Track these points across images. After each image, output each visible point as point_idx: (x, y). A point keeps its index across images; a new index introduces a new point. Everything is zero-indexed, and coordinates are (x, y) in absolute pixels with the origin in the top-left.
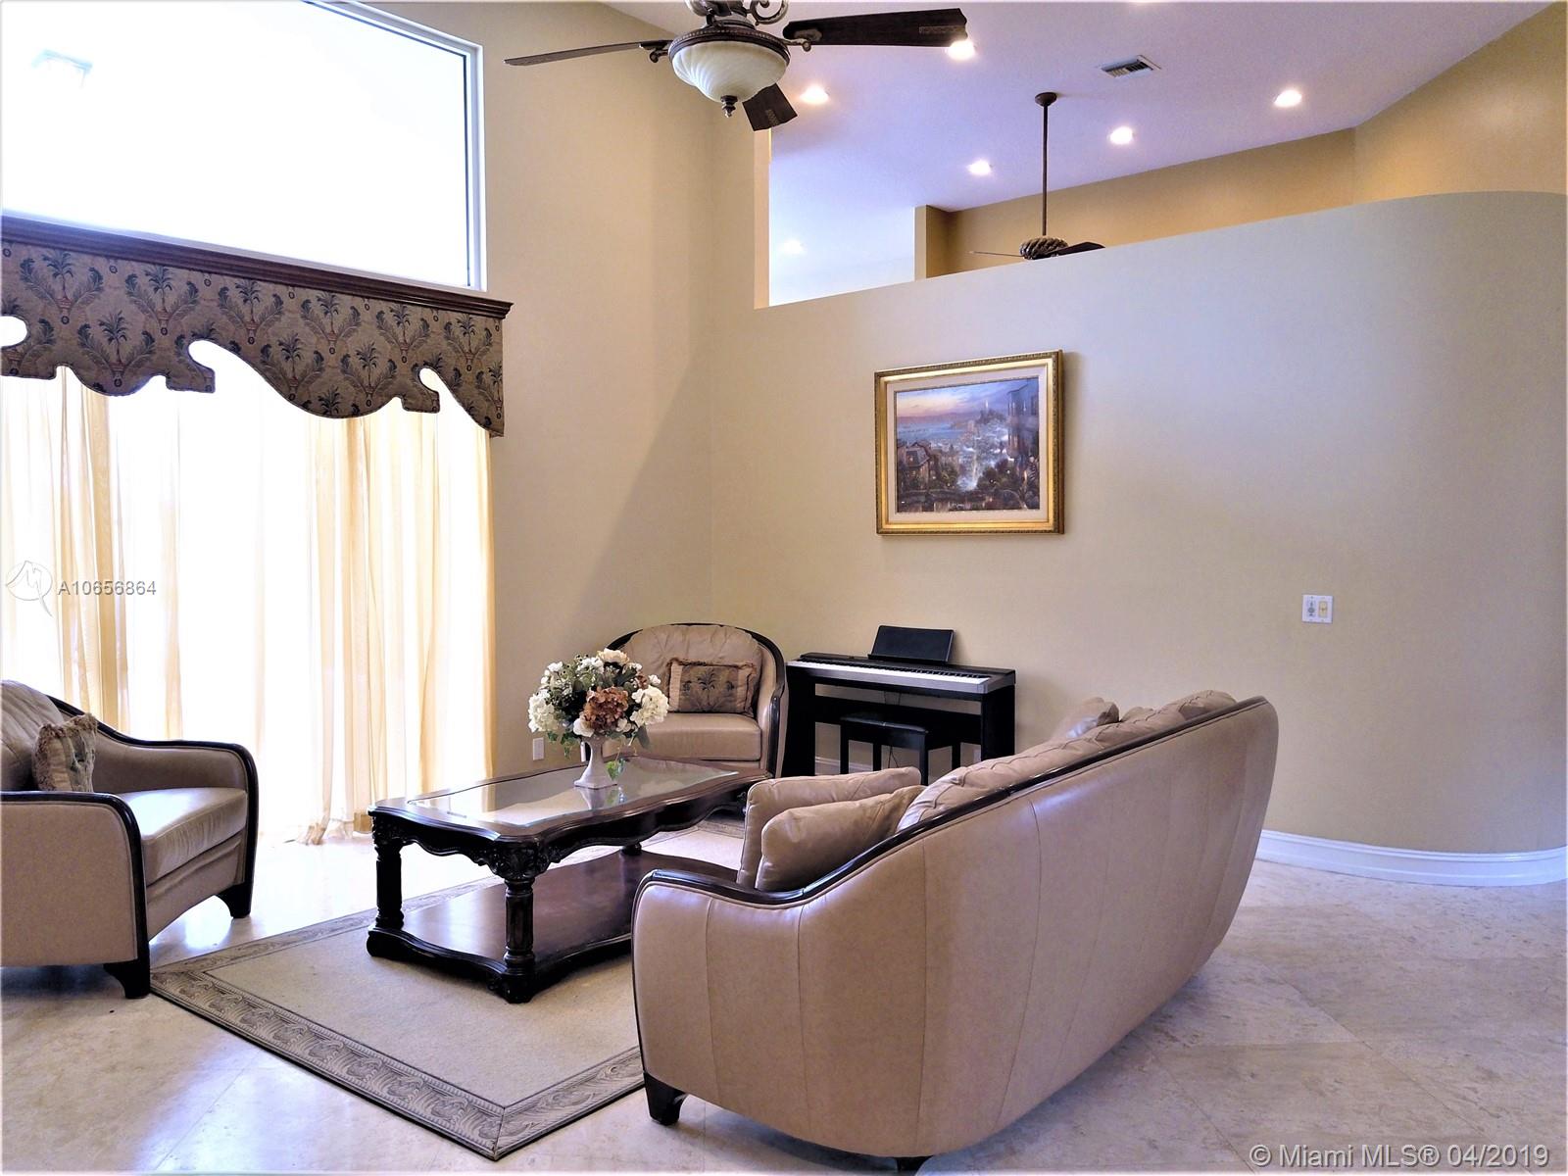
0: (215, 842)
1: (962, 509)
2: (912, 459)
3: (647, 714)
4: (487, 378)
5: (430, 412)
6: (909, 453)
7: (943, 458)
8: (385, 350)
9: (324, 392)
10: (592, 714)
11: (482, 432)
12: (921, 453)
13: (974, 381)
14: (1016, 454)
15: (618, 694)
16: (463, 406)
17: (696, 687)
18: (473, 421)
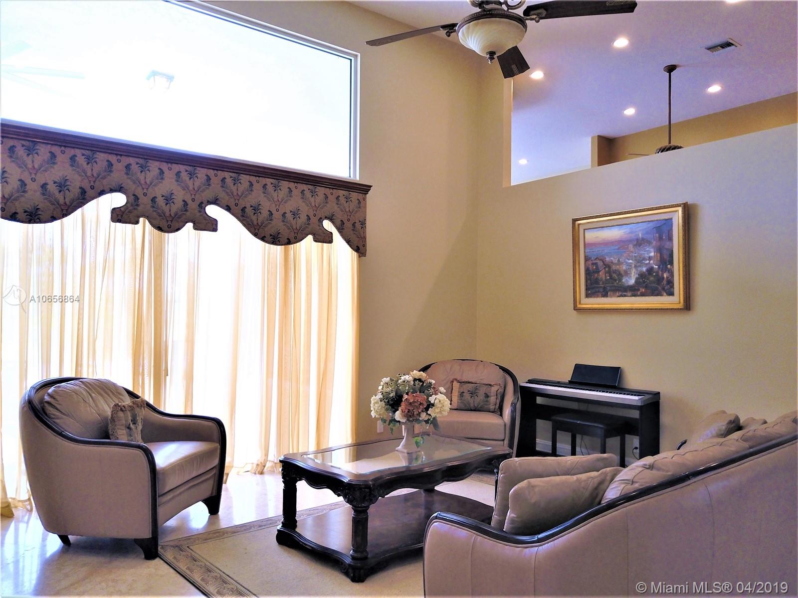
0: (200, 473)
1: (625, 296)
2: (594, 267)
3: (437, 410)
4: (358, 225)
5: (328, 243)
6: (593, 264)
7: (614, 266)
8: (305, 210)
9: (273, 231)
10: (406, 408)
11: (355, 254)
12: (600, 263)
13: (632, 222)
14: (659, 263)
15: (421, 397)
16: (345, 240)
17: (467, 396)
18: (350, 248)
